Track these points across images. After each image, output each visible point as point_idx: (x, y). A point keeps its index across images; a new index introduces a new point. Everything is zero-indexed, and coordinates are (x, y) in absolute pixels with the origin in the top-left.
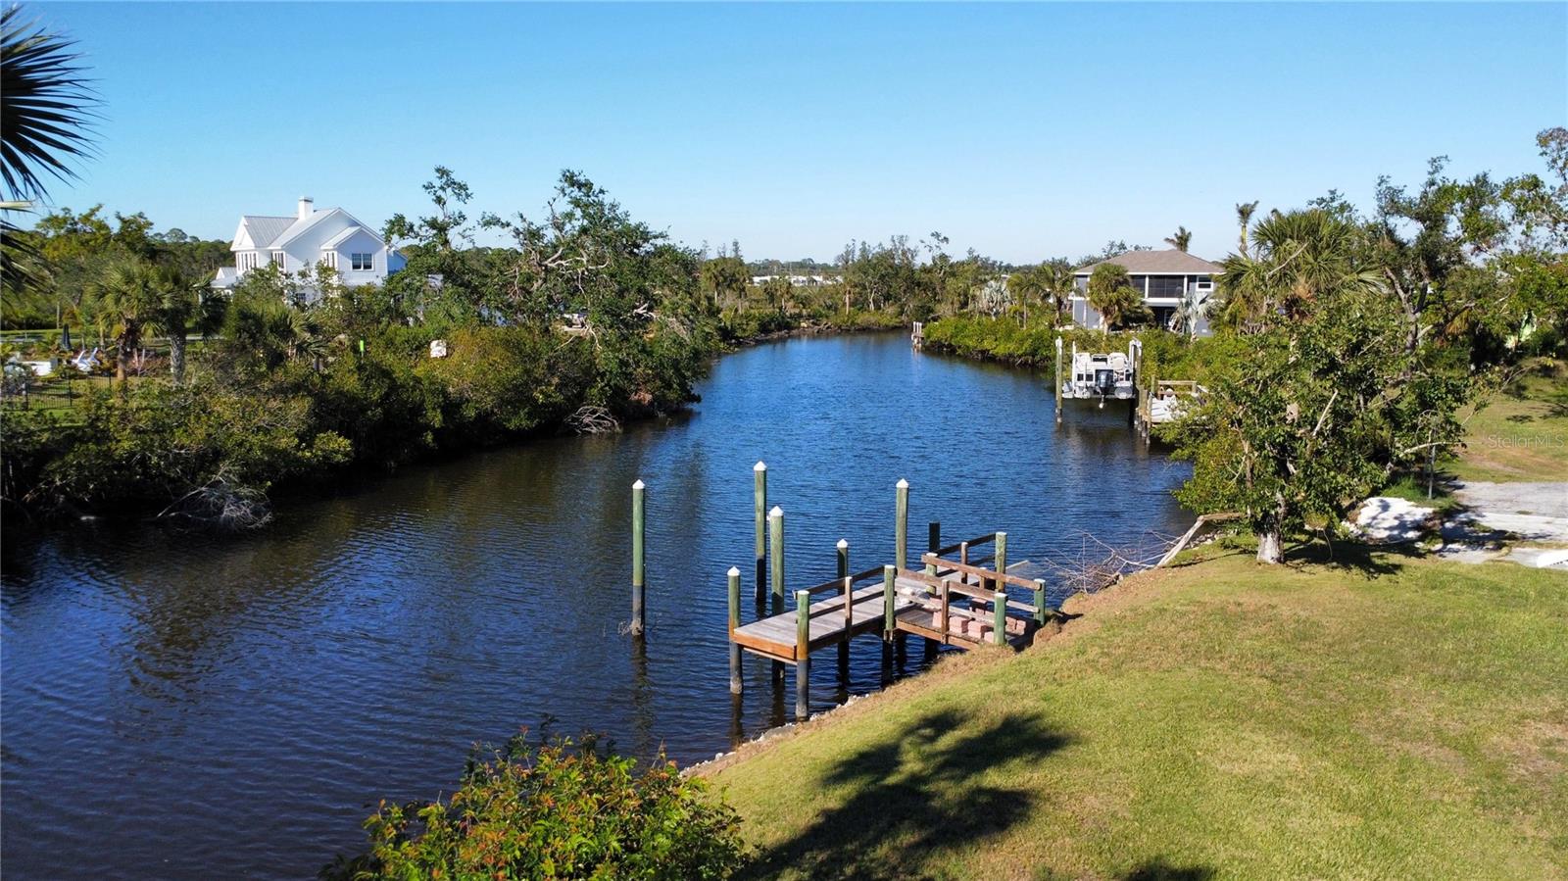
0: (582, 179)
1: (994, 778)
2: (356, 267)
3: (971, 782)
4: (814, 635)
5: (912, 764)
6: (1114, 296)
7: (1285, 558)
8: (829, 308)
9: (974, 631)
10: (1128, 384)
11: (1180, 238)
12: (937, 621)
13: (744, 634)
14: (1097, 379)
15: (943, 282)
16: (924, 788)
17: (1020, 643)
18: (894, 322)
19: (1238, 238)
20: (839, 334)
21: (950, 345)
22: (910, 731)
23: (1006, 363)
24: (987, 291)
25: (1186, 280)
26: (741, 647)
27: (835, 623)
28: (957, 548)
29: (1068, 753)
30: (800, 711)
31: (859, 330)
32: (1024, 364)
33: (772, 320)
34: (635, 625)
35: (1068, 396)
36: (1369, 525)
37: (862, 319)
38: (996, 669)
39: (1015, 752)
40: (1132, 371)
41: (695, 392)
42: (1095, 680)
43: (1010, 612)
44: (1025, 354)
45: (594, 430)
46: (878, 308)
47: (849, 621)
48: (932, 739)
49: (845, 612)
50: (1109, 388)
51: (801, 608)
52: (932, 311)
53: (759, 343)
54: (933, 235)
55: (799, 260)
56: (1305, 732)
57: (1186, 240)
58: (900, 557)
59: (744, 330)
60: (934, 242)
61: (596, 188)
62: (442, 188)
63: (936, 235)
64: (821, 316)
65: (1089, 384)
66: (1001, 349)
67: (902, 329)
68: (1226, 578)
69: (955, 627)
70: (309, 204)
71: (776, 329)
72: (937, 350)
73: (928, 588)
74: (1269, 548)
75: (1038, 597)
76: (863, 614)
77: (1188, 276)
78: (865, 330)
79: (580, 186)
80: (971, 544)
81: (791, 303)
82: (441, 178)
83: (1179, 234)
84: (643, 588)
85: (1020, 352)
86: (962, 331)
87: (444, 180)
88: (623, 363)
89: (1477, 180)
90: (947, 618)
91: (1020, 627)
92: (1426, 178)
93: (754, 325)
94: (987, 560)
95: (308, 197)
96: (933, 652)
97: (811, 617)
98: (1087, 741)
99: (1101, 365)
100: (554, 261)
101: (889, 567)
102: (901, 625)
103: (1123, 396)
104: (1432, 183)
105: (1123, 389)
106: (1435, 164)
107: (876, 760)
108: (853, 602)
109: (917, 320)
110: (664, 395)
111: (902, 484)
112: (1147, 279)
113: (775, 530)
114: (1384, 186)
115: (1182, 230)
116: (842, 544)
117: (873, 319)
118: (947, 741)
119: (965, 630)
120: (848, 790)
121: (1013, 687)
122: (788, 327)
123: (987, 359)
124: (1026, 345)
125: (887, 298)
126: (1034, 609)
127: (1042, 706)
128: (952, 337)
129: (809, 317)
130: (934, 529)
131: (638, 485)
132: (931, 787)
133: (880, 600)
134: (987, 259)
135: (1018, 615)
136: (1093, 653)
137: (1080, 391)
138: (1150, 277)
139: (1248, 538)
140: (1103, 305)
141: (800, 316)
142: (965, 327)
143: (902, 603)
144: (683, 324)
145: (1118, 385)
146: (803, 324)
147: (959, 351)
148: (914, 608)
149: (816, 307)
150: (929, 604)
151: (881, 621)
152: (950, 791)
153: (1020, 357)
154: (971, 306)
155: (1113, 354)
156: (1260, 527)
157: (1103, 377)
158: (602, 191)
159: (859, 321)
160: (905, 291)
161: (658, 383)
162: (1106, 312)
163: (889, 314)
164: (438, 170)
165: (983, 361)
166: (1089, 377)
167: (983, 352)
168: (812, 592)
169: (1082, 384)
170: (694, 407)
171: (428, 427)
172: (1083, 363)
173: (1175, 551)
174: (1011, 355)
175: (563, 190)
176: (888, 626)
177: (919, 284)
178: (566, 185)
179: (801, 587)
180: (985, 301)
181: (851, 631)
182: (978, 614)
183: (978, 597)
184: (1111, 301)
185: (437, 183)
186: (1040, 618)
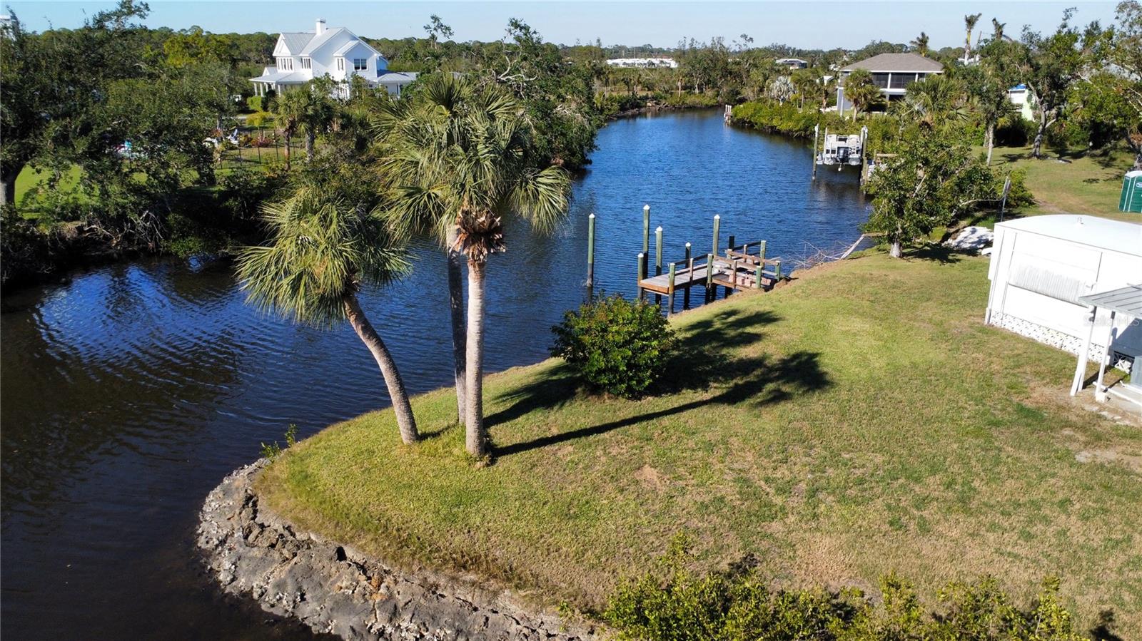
0: (522, 24)
1: (749, 330)
2: (357, 67)
3: (740, 330)
4: (676, 283)
5: (717, 325)
6: (862, 91)
7: (903, 255)
8: (667, 92)
9: (747, 283)
10: (857, 156)
11: (921, 41)
12: (731, 279)
13: (645, 283)
14: (838, 153)
15: (748, 71)
16: (722, 332)
18: (712, 102)
19: (964, 40)
20: (674, 111)
21: (750, 122)
22: (717, 316)
23: (787, 136)
24: (777, 83)
25: (917, 76)
26: (643, 288)
27: (685, 279)
28: (742, 247)
29: (780, 323)
31: (687, 108)
32: (799, 137)
33: (628, 101)
34: (589, 282)
35: (819, 163)
36: (962, 241)
37: (690, 100)
38: (756, 297)
39: (758, 322)
40: (861, 148)
41: (588, 158)
42: (796, 301)
43: (763, 275)
44: (800, 130)
46: (701, 92)
47: (691, 278)
48: (726, 319)
49: (690, 274)
50: (845, 159)
51: (671, 270)
52: (739, 93)
53: (619, 118)
54: (742, 36)
55: (641, 46)
56: (876, 318)
57: (926, 42)
58: (715, 251)
59: (610, 110)
60: (742, 41)
61: (531, 30)
62: (435, 29)
63: (745, 36)
64: (661, 98)
65: (833, 155)
66: (784, 126)
67: (718, 108)
68: (870, 264)
69: (739, 282)
70: (323, 24)
71: (630, 109)
72: (741, 125)
73: (728, 266)
74: (895, 250)
75: (777, 269)
76: (698, 275)
77: (919, 74)
78: (692, 108)
79: (521, 28)
80: (749, 246)
81: (639, 87)
82: (435, 22)
83: (920, 37)
84: (593, 264)
85: (797, 129)
86: (759, 112)
87: (436, 24)
88: (549, 142)
89: (1092, 25)
90: (735, 277)
91: (768, 282)
92: (1061, 22)
93: (616, 106)
94: (757, 253)
95: (323, 19)
96: (729, 292)
97: (675, 275)
98: (787, 320)
99: (842, 144)
100: (504, 76)
101: (710, 255)
102: (714, 281)
103: (854, 163)
104: (1064, 26)
105: (853, 159)
106: (1068, 14)
107: (705, 324)
108: (693, 270)
109: (728, 104)
110: (570, 160)
111: (717, 217)
112: (890, 76)
113: (659, 237)
114: (1027, 31)
115: (923, 34)
116: (688, 245)
117: (697, 100)
118: (732, 319)
119: (743, 283)
121: (762, 303)
122: (639, 106)
123: (774, 133)
124: (801, 124)
125: (708, 82)
126: (775, 274)
127: (771, 310)
128: (751, 116)
129: (653, 98)
130: (732, 239)
131: (592, 216)
132: (726, 331)
133: (705, 270)
134: (784, 46)
135: (767, 277)
136: (798, 292)
137: (827, 160)
138: (892, 74)
139: (887, 246)
140: (854, 97)
141: (646, 98)
142: (761, 109)
143: (715, 271)
144: (584, 117)
145: (851, 156)
146: (649, 104)
147: (756, 127)
148: (721, 274)
149: (657, 91)
150: (728, 272)
151: (705, 279)
152: (732, 333)
153: (796, 132)
154: (765, 93)
155: (851, 136)
156: (891, 240)
157: (842, 152)
158: (535, 32)
159: (688, 102)
160: (720, 78)
161: (567, 152)
162: (856, 102)
163: (709, 96)
164: (432, 18)
165: (771, 133)
166: (833, 152)
167: (772, 127)
168: (676, 264)
169: (829, 155)
170: (588, 167)
172: (832, 142)
173: (849, 251)
174: (790, 131)
175: (510, 31)
176: (709, 281)
177: (731, 73)
178: (512, 28)
179: (672, 262)
180: (775, 91)
181: (692, 283)
182: (750, 276)
183: (750, 269)
184: (860, 94)
185: (433, 26)
186: (777, 278)
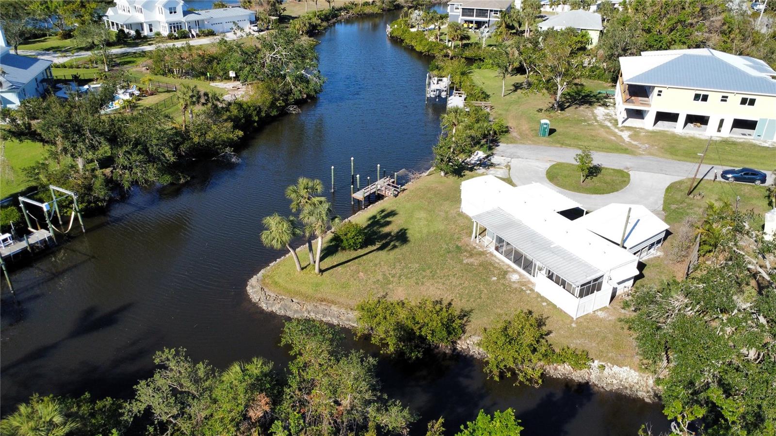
1: (388, 219)
2: (171, 13)
3: (385, 219)
4: (365, 195)
5: (378, 217)
7: (445, 174)
8: (353, 4)
9: (389, 194)
10: (445, 94)
13: (353, 195)
14: (437, 91)
16: (380, 220)
17: (396, 196)
18: (380, 11)
21: (401, 40)
24: (415, 15)
25: (489, 11)
26: (353, 197)
27: (368, 193)
29: (397, 215)
30: (363, 207)
32: (425, 55)
33: (330, 14)
34: (333, 191)
35: (429, 96)
36: (472, 160)
37: (367, 10)
38: (392, 201)
39: (391, 215)
42: (405, 203)
45: (294, 112)
47: (370, 192)
48: (381, 214)
50: (439, 95)
58: (378, 176)
64: (349, 8)
65: (434, 93)
69: (387, 193)
71: (332, 19)
76: (372, 191)
86: (405, 33)
91: (397, 193)
96: (382, 197)
98: (400, 213)
99: (439, 87)
100: (274, 54)
102: (378, 192)
103: (443, 97)
105: (443, 95)
112: (475, 10)
117: (371, 11)
118: (383, 213)
120: (371, 221)
121: (393, 205)
122: (337, 16)
123: (412, 51)
124: (426, 48)
127: (396, 208)
128: (401, 35)
129: (345, 9)
133: (376, 187)
135: (396, 191)
136: (406, 196)
137: (432, 95)
140: (452, 37)
141: (340, 9)
142: (406, 31)
143: (378, 188)
146: (342, 14)
147: (403, 44)
148: (380, 189)
150: (383, 188)
152: (382, 221)
155: (444, 79)
159: (365, 12)
163: (378, 6)
166: (434, 91)
169: (432, 93)
171: (255, 121)
173: (429, 171)
174: (421, 51)
176: (376, 192)
180: (414, 20)
181: (371, 194)
184: (455, 35)
